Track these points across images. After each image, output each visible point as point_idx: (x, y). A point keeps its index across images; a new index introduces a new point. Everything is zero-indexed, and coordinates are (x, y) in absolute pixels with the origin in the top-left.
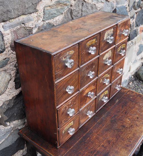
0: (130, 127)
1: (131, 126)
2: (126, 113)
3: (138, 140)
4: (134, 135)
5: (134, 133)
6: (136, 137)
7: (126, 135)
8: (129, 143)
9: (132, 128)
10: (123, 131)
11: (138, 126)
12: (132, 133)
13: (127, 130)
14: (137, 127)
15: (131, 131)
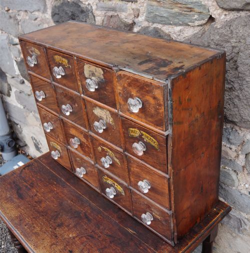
0: (55, 234)
1: (56, 236)
2: (92, 237)
3: (23, 235)
4: (37, 234)
5: (39, 235)
6: (30, 235)
7: (40, 224)
8: (25, 223)
9: (51, 236)
10: (51, 222)
11: (52, 245)
12: (41, 233)
13: (51, 228)
14: (49, 244)
15: (45, 233)
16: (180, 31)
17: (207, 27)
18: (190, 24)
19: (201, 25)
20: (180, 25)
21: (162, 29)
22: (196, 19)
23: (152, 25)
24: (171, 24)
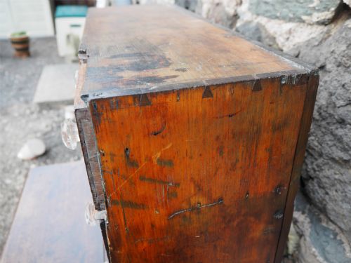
16: (290, 32)
17: (335, 29)
18: (304, 18)
19: (323, 23)
20: (291, 20)
21: (266, 26)
22: (314, 8)
23: (256, 18)
24: (277, 18)
